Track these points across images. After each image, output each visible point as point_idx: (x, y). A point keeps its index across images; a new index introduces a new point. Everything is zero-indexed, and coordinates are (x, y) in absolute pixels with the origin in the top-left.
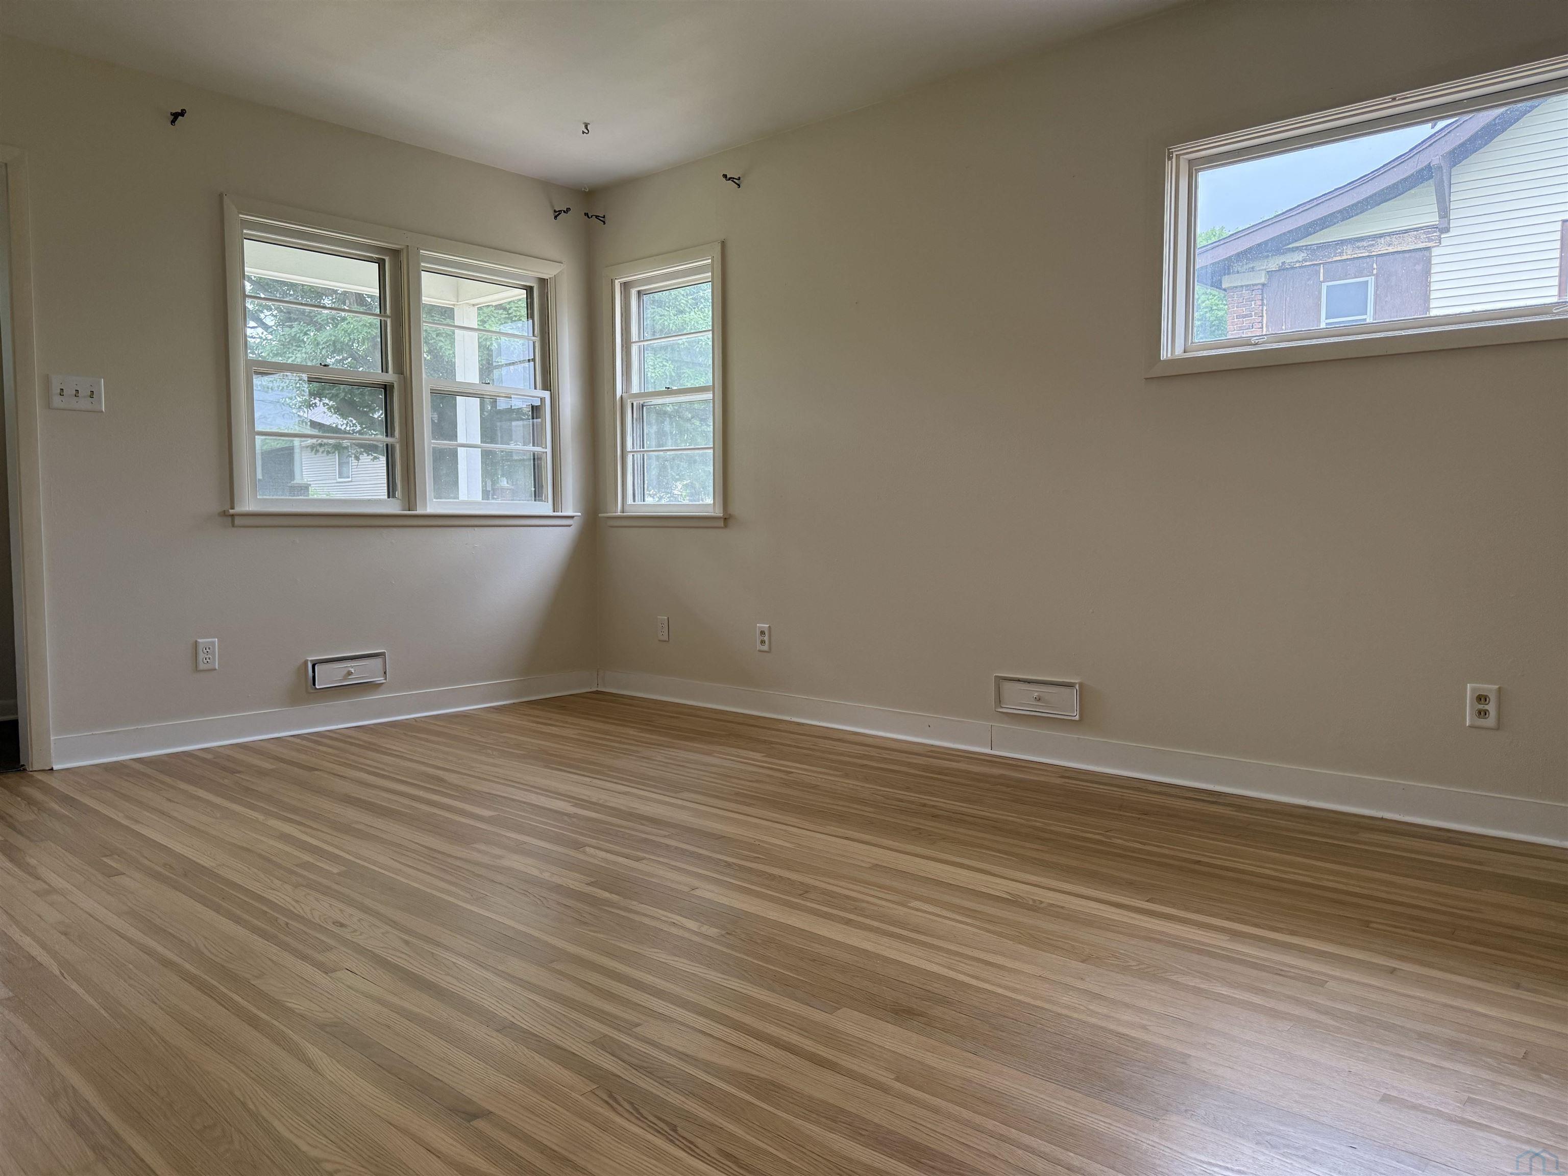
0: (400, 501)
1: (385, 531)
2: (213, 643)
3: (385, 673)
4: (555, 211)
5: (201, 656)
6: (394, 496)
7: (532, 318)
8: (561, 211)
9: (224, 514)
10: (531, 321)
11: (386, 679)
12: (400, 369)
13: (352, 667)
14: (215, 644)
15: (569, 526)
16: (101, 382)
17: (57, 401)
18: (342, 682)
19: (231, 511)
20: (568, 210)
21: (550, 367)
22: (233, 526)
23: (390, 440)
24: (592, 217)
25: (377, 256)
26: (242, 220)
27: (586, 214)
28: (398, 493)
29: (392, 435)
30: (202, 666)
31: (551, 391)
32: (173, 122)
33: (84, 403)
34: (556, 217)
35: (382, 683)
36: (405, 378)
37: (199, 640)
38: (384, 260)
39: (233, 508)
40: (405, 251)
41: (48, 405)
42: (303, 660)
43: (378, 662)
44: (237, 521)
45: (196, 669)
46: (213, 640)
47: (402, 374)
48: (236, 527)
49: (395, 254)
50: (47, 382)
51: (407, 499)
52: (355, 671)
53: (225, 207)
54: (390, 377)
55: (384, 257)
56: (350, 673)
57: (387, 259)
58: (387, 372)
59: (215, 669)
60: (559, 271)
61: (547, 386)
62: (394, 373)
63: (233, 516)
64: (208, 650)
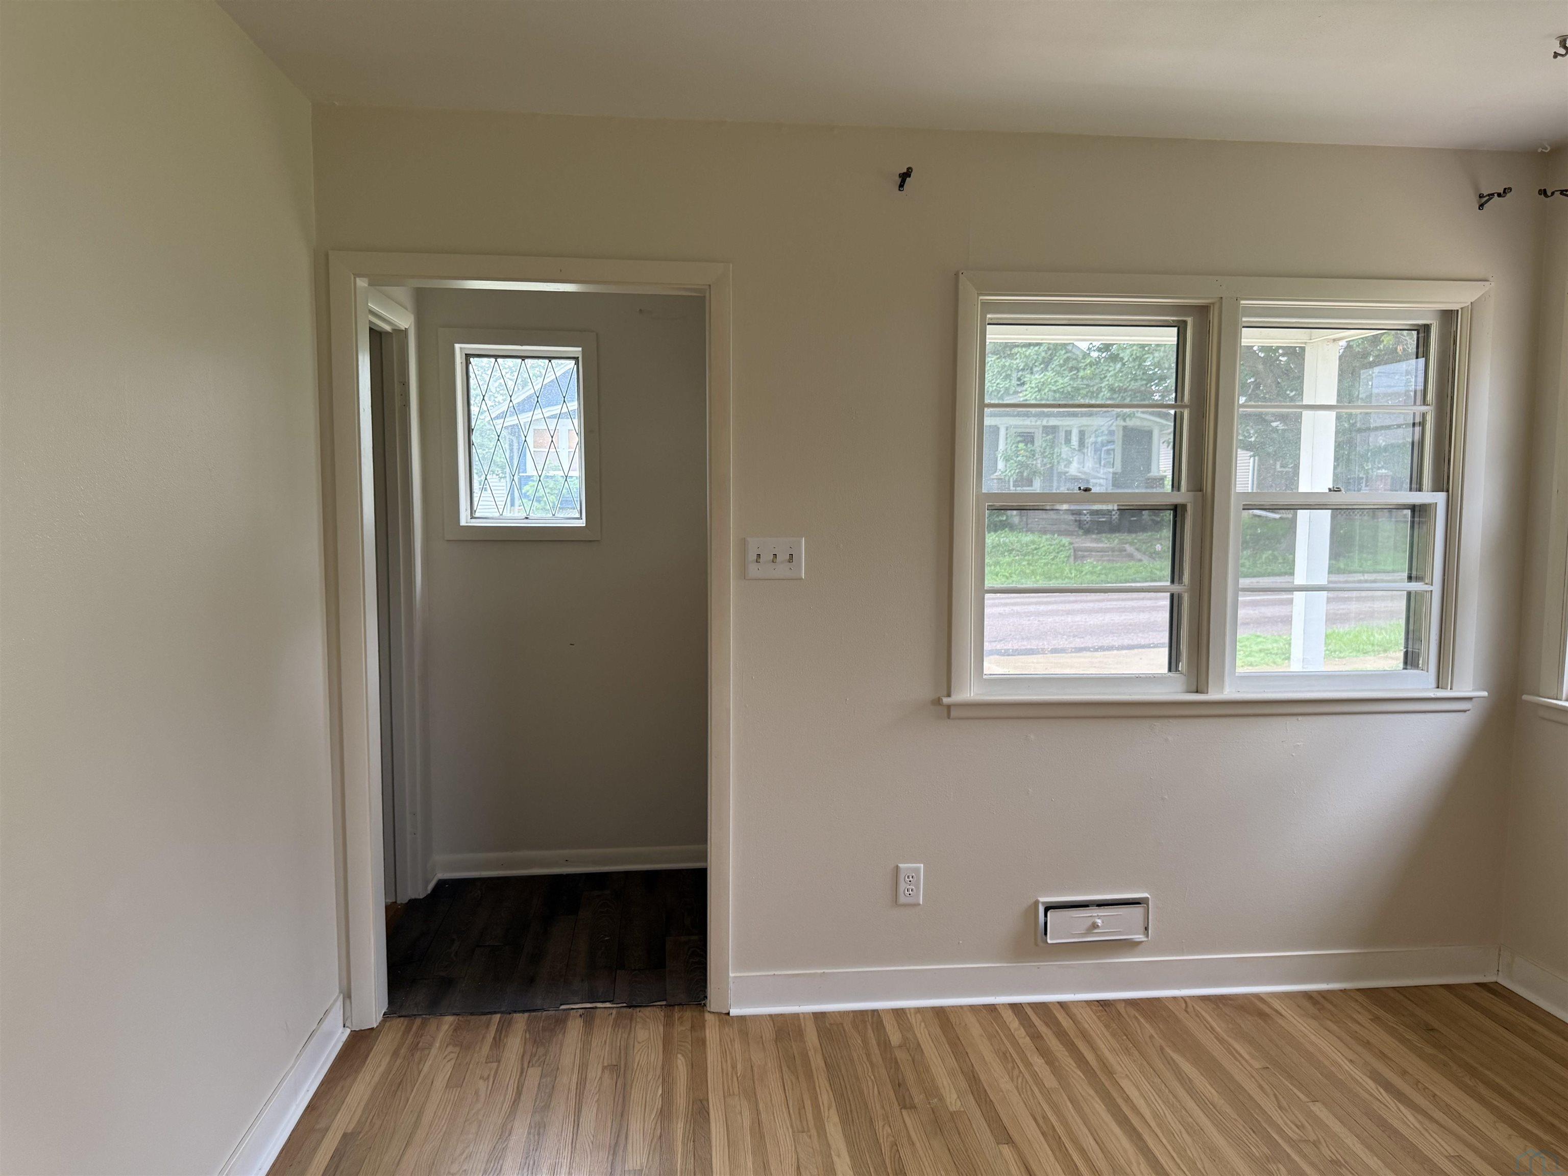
0: (1182, 677)
1: (1158, 724)
2: (917, 870)
3: (1146, 929)
4: (1481, 196)
5: (903, 886)
6: (1177, 670)
7: (1426, 355)
8: (1493, 194)
9: (938, 702)
10: (1422, 361)
11: (1147, 936)
12: (1197, 486)
13: (1099, 917)
14: (920, 872)
15: (1465, 711)
16: (800, 543)
17: (753, 570)
18: (1084, 937)
19: (946, 700)
20: (1506, 191)
21: (1450, 452)
22: (949, 717)
23: (1176, 588)
24: (1553, 193)
25: (1172, 318)
26: (984, 304)
27: (1543, 192)
28: (1182, 666)
29: (1180, 581)
30: (902, 899)
31: (1448, 491)
32: (901, 186)
33: (782, 570)
34: (1481, 206)
35: (1141, 942)
36: (1204, 498)
37: (899, 865)
38: (1185, 322)
39: (949, 695)
40: (1217, 306)
41: (743, 574)
42: (1032, 901)
43: (1137, 911)
44: (954, 713)
45: (895, 900)
46: (918, 865)
47: (1201, 490)
48: (953, 719)
49: (1202, 311)
50: (743, 544)
51: (1196, 672)
52: (1103, 922)
53: (961, 287)
54: (1183, 496)
55: (1184, 319)
56: (1095, 926)
57: (1190, 320)
58: (1179, 490)
59: (919, 904)
60: (1481, 294)
61: (1442, 483)
62: (1188, 491)
63: (949, 707)
64: (911, 879)
